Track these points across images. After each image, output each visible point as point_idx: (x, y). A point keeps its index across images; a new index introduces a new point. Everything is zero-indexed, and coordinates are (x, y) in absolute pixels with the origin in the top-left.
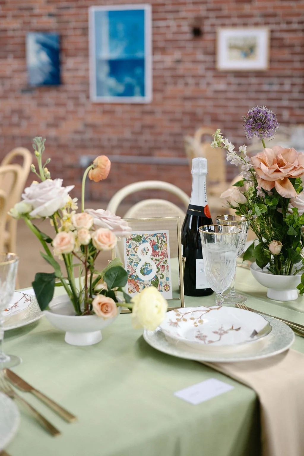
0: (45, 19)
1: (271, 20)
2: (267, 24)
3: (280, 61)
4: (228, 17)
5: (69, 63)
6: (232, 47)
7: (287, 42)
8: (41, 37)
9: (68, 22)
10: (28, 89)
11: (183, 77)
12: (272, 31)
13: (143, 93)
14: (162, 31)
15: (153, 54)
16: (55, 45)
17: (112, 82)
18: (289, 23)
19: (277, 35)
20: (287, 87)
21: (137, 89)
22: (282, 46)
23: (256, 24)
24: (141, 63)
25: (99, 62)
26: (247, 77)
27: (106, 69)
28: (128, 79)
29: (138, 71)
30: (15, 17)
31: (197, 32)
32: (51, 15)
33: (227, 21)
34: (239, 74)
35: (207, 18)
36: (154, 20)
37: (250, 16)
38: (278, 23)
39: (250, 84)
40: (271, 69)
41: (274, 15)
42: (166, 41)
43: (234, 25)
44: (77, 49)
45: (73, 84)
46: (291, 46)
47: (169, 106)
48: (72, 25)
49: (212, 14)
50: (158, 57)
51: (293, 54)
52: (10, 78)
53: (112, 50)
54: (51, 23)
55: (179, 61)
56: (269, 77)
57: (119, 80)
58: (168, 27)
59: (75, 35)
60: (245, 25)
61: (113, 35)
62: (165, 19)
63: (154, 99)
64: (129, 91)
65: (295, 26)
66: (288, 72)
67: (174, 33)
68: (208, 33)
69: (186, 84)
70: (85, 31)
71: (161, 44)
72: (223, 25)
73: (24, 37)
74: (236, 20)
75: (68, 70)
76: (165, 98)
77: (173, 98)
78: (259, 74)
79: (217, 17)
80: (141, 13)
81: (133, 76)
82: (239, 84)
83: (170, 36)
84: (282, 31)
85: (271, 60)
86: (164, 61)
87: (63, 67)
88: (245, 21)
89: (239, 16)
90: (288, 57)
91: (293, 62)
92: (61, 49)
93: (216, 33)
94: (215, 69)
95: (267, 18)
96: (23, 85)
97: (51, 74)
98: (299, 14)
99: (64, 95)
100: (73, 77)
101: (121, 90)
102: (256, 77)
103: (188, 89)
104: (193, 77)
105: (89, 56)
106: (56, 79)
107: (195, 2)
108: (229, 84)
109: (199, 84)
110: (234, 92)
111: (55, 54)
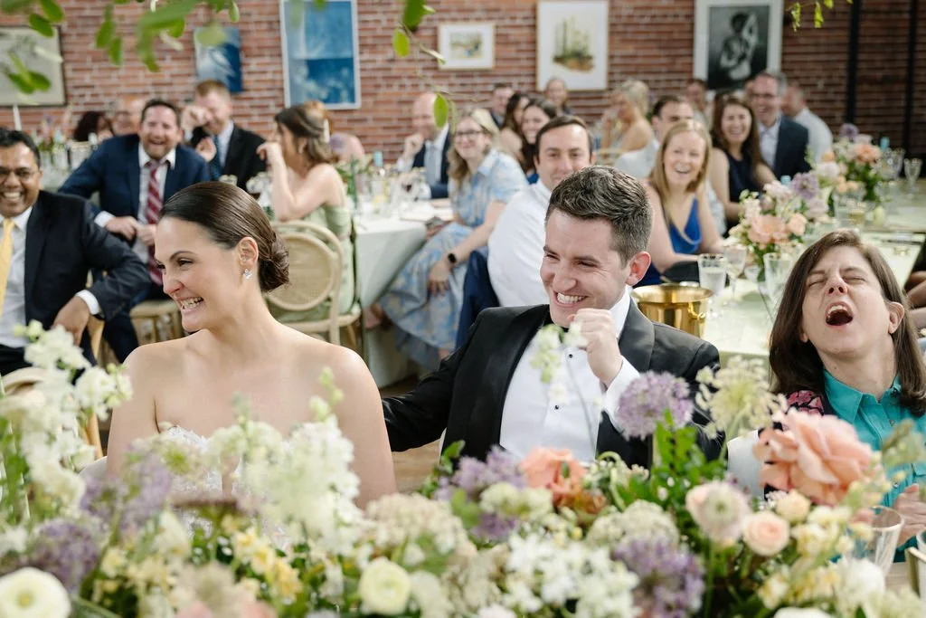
1: (496, 15)
2: (490, 19)
3: (505, 59)
4: (447, 11)
5: (252, 65)
6: (455, 44)
7: (512, 39)
11: (398, 78)
12: (497, 27)
13: (352, 99)
14: (371, 25)
15: (361, 53)
16: (237, 45)
17: (312, 86)
18: (513, 18)
19: (502, 31)
21: (344, 94)
22: (507, 44)
23: (478, 19)
24: (349, 63)
25: (294, 62)
26: (472, 76)
27: (304, 71)
28: (332, 82)
29: (345, 72)
33: (446, 16)
34: (463, 73)
36: (360, 13)
37: (472, 10)
38: (501, 18)
39: (475, 85)
40: (497, 67)
41: (497, 10)
42: (375, 37)
43: (454, 20)
44: (260, 48)
45: (258, 90)
46: (517, 43)
47: (382, 111)
48: (255, 18)
50: (366, 56)
51: (519, 51)
52: (170, 84)
53: (309, 49)
55: (392, 61)
56: (495, 76)
57: (321, 84)
58: (378, 21)
59: (258, 31)
60: (466, 20)
61: (312, 30)
62: (375, 12)
63: (364, 104)
64: (334, 96)
65: (518, 22)
66: (515, 71)
67: (384, 29)
68: (425, 28)
69: (402, 86)
71: (370, 41)
72: (442, 20)
74: (454, 15)
75: (250, 73)
76: (376, 103)
77: (389, 102)
78: (484, 73)
80: (348, 5)
81: (339, 78)
82: (463, 85)
83: (380, 32)
84: (505, 27)
85: (497, 59)
86: (374, 61)
87: (244, 69)
88: (465, 14)
89: (460, 11)
90: (514, 55)
91: (518, 59)
92: (242, 48)
93: (435, 29)
94: (436, 69)
95: (490, 13)
96: (187, 92)
97: (230, 78)
98: (522, 10)
99: (246, 103)
100: (256, 81)
101: (323, 95)
102: (479, 76)
103: (404, 92)
104: (409, 77)
105: (280, 55)
106: (235, 84)
108: (451, 85)
109: (418, 85)
110: (457, 93)
111: (235, 55)
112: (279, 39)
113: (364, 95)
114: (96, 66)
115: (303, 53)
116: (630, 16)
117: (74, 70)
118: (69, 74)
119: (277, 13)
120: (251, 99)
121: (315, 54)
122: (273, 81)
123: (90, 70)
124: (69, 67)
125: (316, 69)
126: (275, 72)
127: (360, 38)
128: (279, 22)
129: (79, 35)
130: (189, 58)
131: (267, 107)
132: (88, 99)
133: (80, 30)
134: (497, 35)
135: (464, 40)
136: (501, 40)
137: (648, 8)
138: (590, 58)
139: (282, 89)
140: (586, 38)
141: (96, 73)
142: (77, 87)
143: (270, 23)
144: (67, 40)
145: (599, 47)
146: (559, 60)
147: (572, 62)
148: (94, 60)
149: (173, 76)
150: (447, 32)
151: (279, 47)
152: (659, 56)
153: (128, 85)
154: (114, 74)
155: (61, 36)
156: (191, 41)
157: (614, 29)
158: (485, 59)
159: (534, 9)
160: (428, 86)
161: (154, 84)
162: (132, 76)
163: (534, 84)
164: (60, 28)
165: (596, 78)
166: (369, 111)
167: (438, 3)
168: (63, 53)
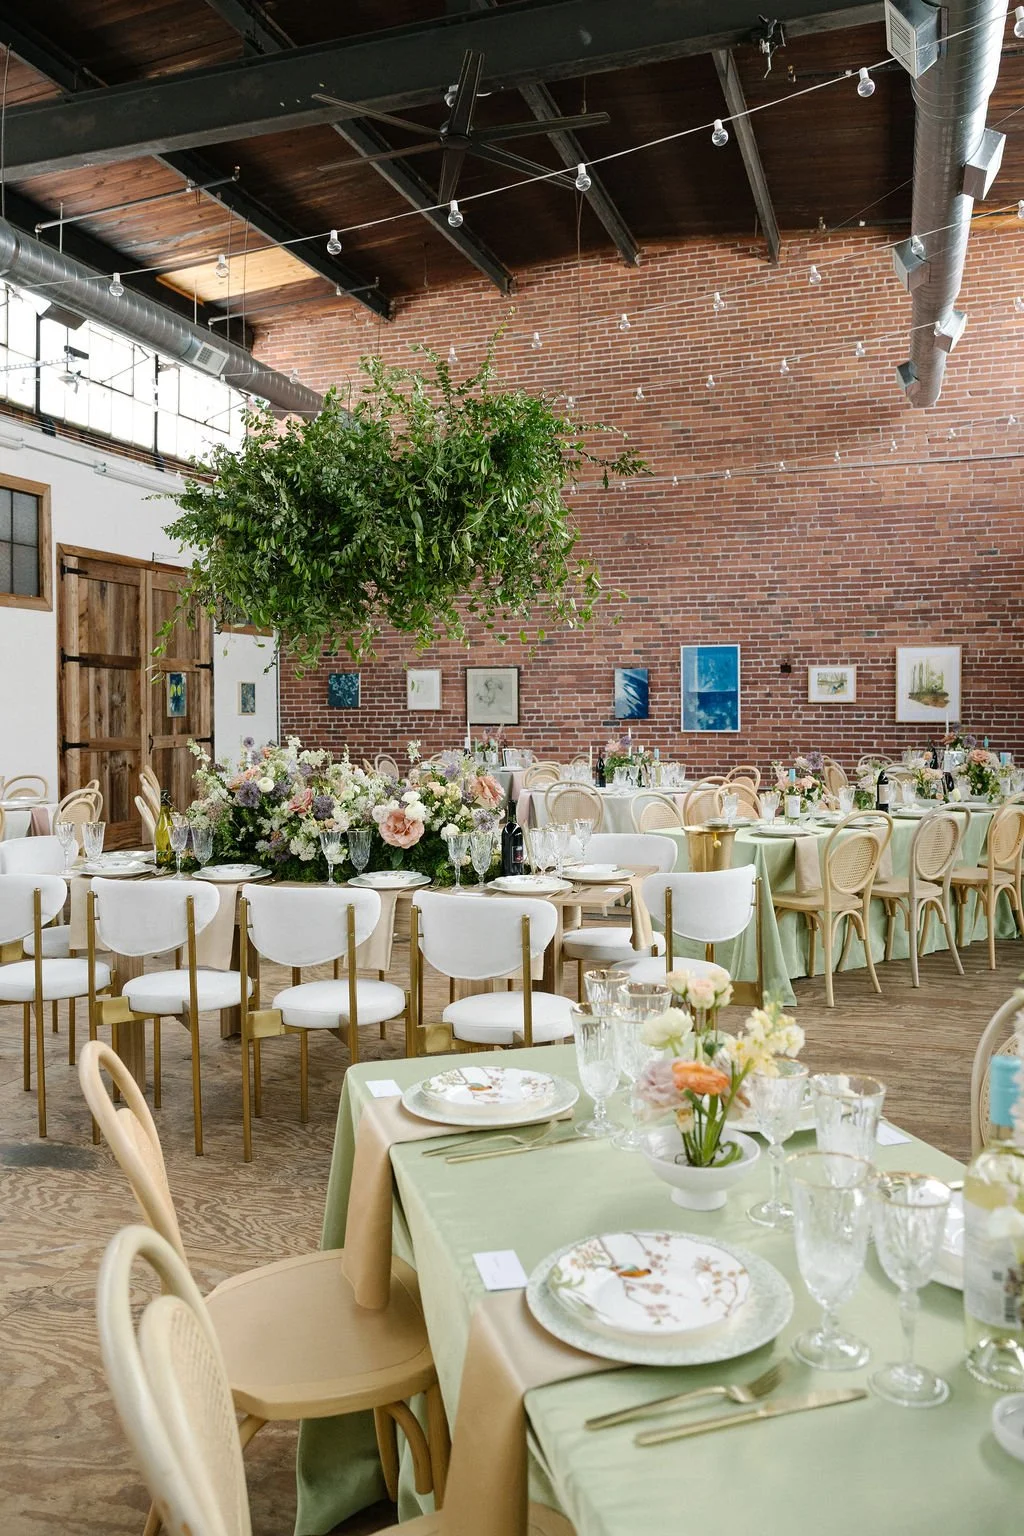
0: (633, 655)
1: (859, 658)
2: (854, 662)
3: (866, 695)
4: (818, 655)
5: (657, 696)
6: (822, 682)
7: (873, 678)
8: (628, 672)
9: (657, 658)
10: (613, 721)
11: (775, 709)
12: (859, 668)
13: (735, 725)
14: (753, 667)
15: (744, 689)
16: (646, 681)
17: (702, 714)
18: (875, 661)
19: (865, 672)
20: (876, 719)
21: (728, 722)
22: (869, 682)
23: (844, 662)
24: (733, 696)
25: (689, 695)
26: (837, 709)
27: (697, 702)
28: (720, 713)
29: (730, 704)
30: (599, 653)
31: (786, 669)
32: (636, 652)
33: (817, 659)
34: (829, 707)
35: (797, 656)
37: (838, 655)
38: (865, 661)
39: (839, 715)
40: (858, 702)
41: (862, 654)
43: (823, 663)
44: (664, 684)
45: (660, 716)
46: (876, 681)
47: (759, 736)
48: (664, 661)
49: (802, 653)
50: (748, 691)
51: (878, 688)
52: (595, 711)
53: (700, 685)
54: (639, 659)
55: (769, 695)
56: (859, 709)
57: (710, 713)
58: (760, 663)
59: (662, 671)
60: (834, 663)
61: (703, 671)
62: (756, 657)
63: (745, 729)
64: (720, 723)
65: (879, 664)
66: (876, 705)
67: (765, 669)
68: (799, 669)
69: (779, 716)
70: (674, 667)
71: (751, 679)
72: (813, 663)
73: (613, 673)
74: (823, 658)
75: (654, 703)
76: (755, 729)
77: (764, 729)
78: (848, 706)
79: (805, 656)
80: (734, 650)
81: (724, 709)
82: (830, 715)
83: (759, 672)
84: (867, 668)
85: (858, 695)
86: (755, 695)
87: (651, 700)
88: (833, 659)
89: (827, 655)
90: (875, 691)
91: (880, 695)
92: (649, 684)
93: (807, 670)
94: (806, 702)
95: (854, 657)
96: (606, 717)
97: (638, 707)
98: (884, 654)
99: (650, 727)
100: (660, 710)
101: (711, 722)
102: (845, 709)
103: (778, 720)
104: (782, 709)
105: (679, 690)
106: (642, 712)
107: (783, 642)
108: (820, 716)
109: (790, 716)
110: (824, 722)
111: (643, 689)
112: (679, 677)
113: (743, 722)
114: (542, 696)
115: (696, 689)
116: (982, 660)
117: (526, 699)
118: (523, 702)
119: (678, 658)
120: (655, 723)
121: (704, 690)
122: (673, 709)
123: (539, 699)
124: (523, 696)
125: (705, 700)
126: (673, 703)
127: (743, 676)
128: (679, 664)
129: (532, 673)
130: (610, 692)
131: (668, 729)
132: (534, 720)
133: (533, 670)
134: (858, 675)
135: (829, 679)
136: (861, 678)
137: (1004, 652)
138: (946, 694)
139: (678, 716)
140: (941, 678)
141: (542, 702)
142: (527, 712)
143: (673, 664)
144: (523, 677)
145: (953, 686)
146: (913, 696)
147: (927, 699)
148: (541, 693)
149: (597, 704)
150: (815, 672)
151: (678, 684)
152: (1015, 695)
153: (564, 711)
154: (555, 702)
155: (520, 674)
156: (613, 679)
157: (966, 671)
158: (849, 695)
159: (894, 654)
160: (799, 716)
161: (582, 711)
162: (568, 705)
163: (894, 716)
164: (519, 668)
165: (950, 713)
166: (748, 736)
167: (810, 649)
168: (519, 686)
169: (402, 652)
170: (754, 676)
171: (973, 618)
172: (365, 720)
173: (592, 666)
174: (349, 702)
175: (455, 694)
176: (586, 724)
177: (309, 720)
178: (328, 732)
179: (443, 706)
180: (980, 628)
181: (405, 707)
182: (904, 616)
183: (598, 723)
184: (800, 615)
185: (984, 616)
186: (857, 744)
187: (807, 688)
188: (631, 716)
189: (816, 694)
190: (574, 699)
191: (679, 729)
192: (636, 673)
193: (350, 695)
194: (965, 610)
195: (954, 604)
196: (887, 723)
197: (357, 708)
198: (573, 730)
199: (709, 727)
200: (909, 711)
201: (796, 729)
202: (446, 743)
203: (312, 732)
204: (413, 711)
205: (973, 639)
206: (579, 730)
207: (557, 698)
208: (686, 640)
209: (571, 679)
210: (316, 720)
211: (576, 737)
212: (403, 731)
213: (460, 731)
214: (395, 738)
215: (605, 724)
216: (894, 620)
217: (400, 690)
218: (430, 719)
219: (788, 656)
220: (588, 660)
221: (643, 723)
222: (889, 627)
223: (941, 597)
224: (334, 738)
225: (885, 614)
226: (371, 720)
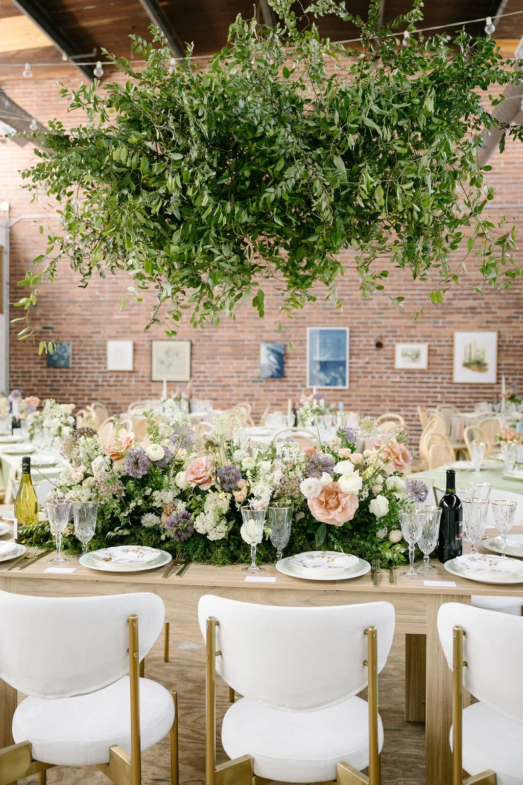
0: (273, 334)
1: (429, 339)
2: (425, 341)
3: (434, 364)
4: (401, 336)
5: (290, 363)
6: (404, 355)
7: (439, 352)
8: (270, 345)
9: (290, 336)
10: (258, 380)
11: (371, 373)
12: (429, 346)
13: (344, 383)
14: (356, 343)
15: (350, 358)
16: (283, 352)
17: (322, 376)
18: (440, 341)
19: (433, 348)
20: (440, 380)
21: (340, 381)
22: (435, 355)
23: (419, 341)
24: (343, 364)
25: (313, 362)
26: (414, 373)
27: (318, 367)
28: (333, 374)
29: (341, 369)
30: (250, 332)
31: (379, 345)
32: (275, 332)
33: (400, 339)
34: (409, 372)
35: (387, 336)
36: (351, 337)
37: (415, 336)
38: (432, 341)
39: (416, 378)
40: (429, 368)
41: (431, 336)
43: (404, 341)
44: (295, 354)
45: (293, 377)
46: (442, 355)
47: (361, 391)
48: (293, 338)
49: (390, 334)
50: (353, 360)
51: (443, 359)
52: (245, 372)
53: (321, 356)
54: (278, 336)
55: (368, 363)
56: (428, 373)
57: (327, 375)
58: (361, 341)
59: (294, 345)
60: (412, 341)
61: (323, 345)
62: (359, 336)
63: (351, 387)
64: (334, 382)
65: (443, 343)
66: (440, 371)
67: (365, 345)
68: (388, 346)
69: (373, 378)
70: (302, 342)
71: (356, 352)
72: (398, 341)
73: (259, 345)
74: (405, 338)
75: (288, 367)
76: (357, 386)
77: (365, 386)
78: (421, 372)
79: (393, 336)
80: (345, 332)
81: (337, 372)
82: (409, 378)
83: (362, 347)
84: (435, 346)
85: (429, 364)
86: (357, 363)
87: (286, 365)
88: (411, 339)
89: (407, 336)
90: (440, 361)
91: (443, 364)
92: (285, 354)
93: (393, 346)
94: (393, 368)
95: (426, 338)
96: (254, 377)
97: (277, 370)
98: (446, 337)
99: (285, 384)
100: (292, 372)
101: (328, 381)
102: (419, 373)
103: (374, 380)
104: (377, 373)
105: (305, 358)
106: (280, 374)
107: (378, 327)
108: (401, 378)
109: (382, 377)
110: (405, 382)
111: (281, 358)
112: (305, 350)
113: (350, 381)
114: (207, 361)
115: (318, 358)
116: (510, 342)
117: (196, 363)
118: (194, 365)
119: (305, 336)
120: (288, 381)
121: (324, 359)
122: (301, 372)
123: (204, 363)
124: (194, 361)
125: (324, 366)
126: (302, 367)
127: (350, 350)
128: (306, 340)
129: (201, 345)
130: (256, 359)
131: (296, 386)
132: (202, 379)
133: (201, 343)
134: (429, 350)
135: (409, 353)
136: (431, 353)
137: (522, 337)
138: (485, 365)
139: (305, 377)
140: (484, 353)
141: (207, 365)
142: (197, 372)
143: (301, 341)
144: (194, 347)
145: (491, 359)
146: (467, 365)
147: (475, 367)
148: (207, 359)
149: (247, 368)
150: (400, 348)
151: (304, 354)
153: (223, 372)
154: (217, 366)
155: (192, 345)
156: (259, 350)
157: (500, 349)
158: (422, 364)
159: (452, 336)
160: (388, 377)
161: (237, 372)
162: (226, 368)
163: (451, 379)
164: (191, 342)
165: (489, 376)
166: (353, 391)
167: (396, 332)
168: (191, 354)
169: (104, 328)
170: (358, 350)
171: (504, 314)
172: (73, 377)
173: (243, 341)
174: (62, 363)
175: (143, 359)
176: (239, 381)
177: (30, 377)
178: (46, 385)
179: (134, 367)
180: (509, 320)
181: (105, 368)
182: (458, 311)
183: (248, 381)
184: (389, 309)
185: (511, 312)
186: (427, 397)
187: (393, 359)
188: (272, 377)
189: (401, 363)
190: (231, 364)
191: (305, 386)
192: (276, 346)
193: (63, 359)
194: (500, 308)
195: (493, 303)
196: (448, 383)
197: (68, 368)
198: (229, 386)
199: (327, 384)
200: (462, 375)
201: (386, 387)
202: (137, 395)
203: (34, 385)
204: (111, 372)
205: (504, 328)
206: (236, 386)
207: (218, 363)
208: (311, 324)
209: (228, 349)
210: (36, 377)
211: (232, 390)
212: (103, 386)
213: (147, 385)
214: (97, 390)
215: (253, 381)
216: (452, 313)
217: (102, 357)
218: (124, 377)
219: (381, 337)
220: (241, 336)
221: (280, 381)
222: (449, 318)
223: (483, 299)
224: (51, 390)
225: (447, 309)
226: (79, 377)
